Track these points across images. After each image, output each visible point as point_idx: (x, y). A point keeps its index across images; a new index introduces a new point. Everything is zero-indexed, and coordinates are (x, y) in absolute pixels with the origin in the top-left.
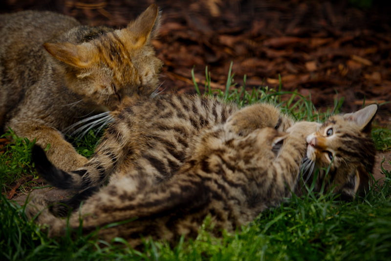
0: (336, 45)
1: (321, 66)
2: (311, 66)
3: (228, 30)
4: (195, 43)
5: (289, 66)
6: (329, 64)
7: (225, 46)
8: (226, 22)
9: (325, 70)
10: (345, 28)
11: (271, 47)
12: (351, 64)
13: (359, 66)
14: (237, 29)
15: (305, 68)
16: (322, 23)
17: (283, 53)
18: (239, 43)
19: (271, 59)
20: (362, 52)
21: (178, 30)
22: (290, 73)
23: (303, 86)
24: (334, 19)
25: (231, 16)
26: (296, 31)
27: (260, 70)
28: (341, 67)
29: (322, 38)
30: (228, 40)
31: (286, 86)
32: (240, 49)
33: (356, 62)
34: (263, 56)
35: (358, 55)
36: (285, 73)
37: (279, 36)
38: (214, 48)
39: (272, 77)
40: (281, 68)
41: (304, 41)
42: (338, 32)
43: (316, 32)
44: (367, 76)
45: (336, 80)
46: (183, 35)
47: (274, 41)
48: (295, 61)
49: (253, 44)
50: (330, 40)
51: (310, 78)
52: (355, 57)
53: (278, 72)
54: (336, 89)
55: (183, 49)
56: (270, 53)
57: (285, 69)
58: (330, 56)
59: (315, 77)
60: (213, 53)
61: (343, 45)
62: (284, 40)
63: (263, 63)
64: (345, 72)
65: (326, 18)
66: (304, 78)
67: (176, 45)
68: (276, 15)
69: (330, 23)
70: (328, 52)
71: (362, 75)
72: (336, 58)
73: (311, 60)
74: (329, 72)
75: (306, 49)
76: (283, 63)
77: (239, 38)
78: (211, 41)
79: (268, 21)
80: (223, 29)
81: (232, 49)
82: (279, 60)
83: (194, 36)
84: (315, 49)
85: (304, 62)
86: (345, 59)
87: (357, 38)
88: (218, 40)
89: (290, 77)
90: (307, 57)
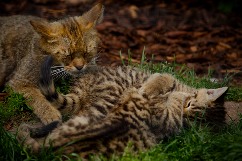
0: (209, 36)
1: (200, 49)
2: (194, 49)
3: (142, 26)
4: (122, 34)
5: (180, 49)
6: (205, 48)
7: (140, 36)
8: (141, 22)
9: (203, 51)
10: (214, 26)
11: (169, 37)
12: (218, 48)
13: (223, 49)
14: (148, 26)
15: (190, 50)
16: (201, 22)
17: (176, 41)
18: (149, 34)
19: (169, 45)
20: (226, 40)
21: (111, 27)
22: (180, 53)
23: (189, 61)
24: (208, 20)
25: (144, 18)
26: (185, 27)
27: (162, 51)
28: (212, 49)
29: (201, 31)
30: (142, 33)
31: (178, 61)
32: (150, 38)
33: (222, 46)
34: (164, 43)
35: (223, 42)
36: (177, 53)
37: (174, 31)
38: (134, 38)
39: (170, 56)
40: (175, 50)
41: (189, 34)
42: (210, 28)
43: (197, 28)
44: (228, 55)
45: (209, 58)
46: (115, 30)
47: (171, 34)
48: (184, 46)
49: (158, 35)
50: (205, 33)
51: (193, 56)
52: (221, 44)
53: (173, 52)
54: (209, 63)
55: (115, 38)
56: (168, 41)
57: (177, 51)
58: (206, 42)
59: (196, 56)
60: (133, 41)
61: (213, 36)
62: (177, 33)
63: (164, 47)
64: (215, 53)
65: (203, 19)
66: (189, 56)
67: (110, 35)
68: (172, 17)
69: (206, 22)
70: (204, 40)
71: (225, 54)
72: (209, 44)
73: (193, 45)
74: (205, 53)
75: (190, 38)
76: (176, 47)
77: (149, 32)
78: (132, 33)
79: (167, 21)
80: (139, 26)
81: (145, 38)
82: (174, 45)
83: (121, 30)
84: (196, 38)
85: (189, 46)
86: (215, 44)
87: (222, 32)
88: (136, 33)
89: (181, 56)
90: (191, 43)
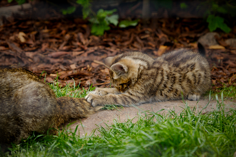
0: (86, 54)
1: (78, 67)
2: (73, 67)
3: (30, 49)
4: (13, 57)
5: (62, 67)
6: (82, 65)
7: (29, 58)
8: (28, 45)
9: (81, 68)
10: (89, 46)
11: (52, 57)
12: (94, 65)
13: (97, 65)
14: (34, 48)
15: (70, 68)
16: (78, 43)
17: (58, 60)
18: (36, 56)
19: (52, 64)
20: (99, 58)
21: (4, 50)
22: (62, 70)
23: (69, 78)
24: (84, 42)
25: (31, 42)
26: (65, 48)
27: (47, 69)
28: (88, 66)
29: (78, 51)
30: (30, 54)
31: (61, 77)
32: (36, 59)
33: (96, 63)
34: (48, 62)
35: (96, 60)
36: (59, 70)
37: (56, 51)
38: (23, 59)
39: (53, 73)
40: (57, 68)
41: (69, 53)
42: (86, 48)
43: (75, 48)
44: (102, 71)
45: (86, 73)
46: (7, 53)
47: (54, 54)
48: (65, 64)
49: (42, 56)
50: (83, 52)
51: (73, 73)
53: (56, 70)
54: (87, 78)
55: (7, 60)
56: (52, 60)
57: (60, 68)
58: (83, 61)
59: (75, 72)
60: (23, 62)
61: (89, 54)
62: (59, 53)
63: (48, 66)
64: (90, 69)
65: (80, 41)
66: (70, 73)
67: (3, 58)
68: (54, 40)
69: (82, 44)
70: (82, 59)
71: (99, 70)
72: (86, 62)
73: (73, 64)
75: (70, 58)
76: (59, 65)
77: (36, 53)
78: (21, 55)
79: (50, 43)
80: (27, 49)
81: (32, 59)
82: (57, 64)
83: (12, 53)
84: (75, 57)
85: (69, 64)
86: (90, 62)
87: (96, 51)
88: (25, 55)
89: (63, 73)
90: (71, 61)
